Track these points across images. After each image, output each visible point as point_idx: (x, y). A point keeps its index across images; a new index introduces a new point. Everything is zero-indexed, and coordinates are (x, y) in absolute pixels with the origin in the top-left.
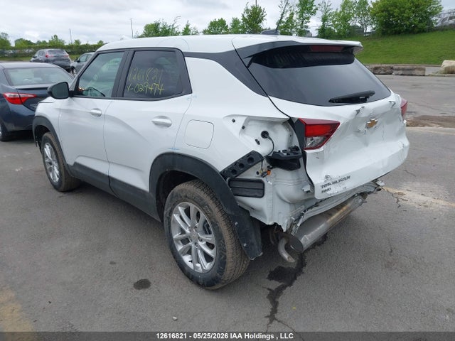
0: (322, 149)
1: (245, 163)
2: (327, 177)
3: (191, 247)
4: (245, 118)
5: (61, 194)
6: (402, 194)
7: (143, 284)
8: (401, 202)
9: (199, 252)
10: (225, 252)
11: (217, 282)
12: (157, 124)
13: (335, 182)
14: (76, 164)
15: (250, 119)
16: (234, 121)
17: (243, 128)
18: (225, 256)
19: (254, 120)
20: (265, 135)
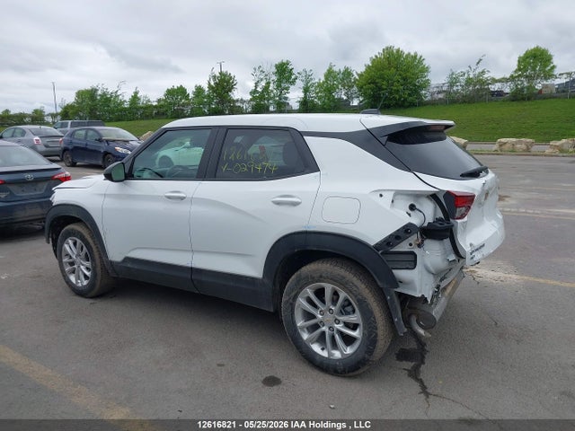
0: (466, 219)
1: (401, 234)
2: (471, 245)
3: (324, 333)
4: (393, 193)
5: (91, 301)
6: (475, 272)
7: (272, 381)
8: (478, 279)
9: (337, 336)
10: (376, 329)
11: (364, 364)
12: (278, 203)
13: (477, 250)
14: (127, 259)
15: (398, 193)
16: (381, 196)
17: (393, 201)
18: (377, 334)
19: (402, 194)
20: (412, 207)
